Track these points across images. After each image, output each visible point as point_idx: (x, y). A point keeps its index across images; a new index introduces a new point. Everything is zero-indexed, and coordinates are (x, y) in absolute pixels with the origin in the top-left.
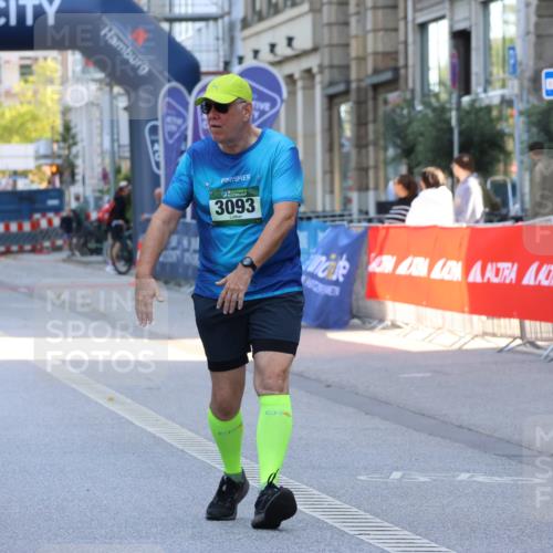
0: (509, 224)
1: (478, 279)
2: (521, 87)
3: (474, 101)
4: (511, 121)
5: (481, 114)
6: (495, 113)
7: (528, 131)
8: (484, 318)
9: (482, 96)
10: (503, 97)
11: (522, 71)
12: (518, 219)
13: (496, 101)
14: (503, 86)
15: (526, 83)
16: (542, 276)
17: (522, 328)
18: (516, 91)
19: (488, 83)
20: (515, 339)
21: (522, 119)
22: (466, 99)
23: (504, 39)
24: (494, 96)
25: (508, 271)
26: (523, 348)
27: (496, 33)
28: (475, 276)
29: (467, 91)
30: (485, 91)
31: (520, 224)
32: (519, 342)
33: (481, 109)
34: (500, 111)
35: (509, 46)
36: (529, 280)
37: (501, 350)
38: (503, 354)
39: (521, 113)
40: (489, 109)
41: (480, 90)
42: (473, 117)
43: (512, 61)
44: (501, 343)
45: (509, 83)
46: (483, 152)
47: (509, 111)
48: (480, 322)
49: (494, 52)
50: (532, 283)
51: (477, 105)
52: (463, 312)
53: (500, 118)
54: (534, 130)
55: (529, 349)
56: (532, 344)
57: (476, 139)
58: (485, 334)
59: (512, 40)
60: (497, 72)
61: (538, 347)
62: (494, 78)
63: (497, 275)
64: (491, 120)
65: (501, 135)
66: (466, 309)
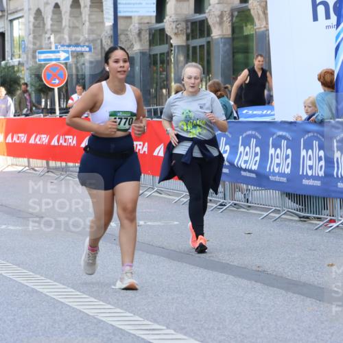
0: (23, 117)
1: (10, 141)
2: (27, 58)
3: (7, 63)
4: (23, 72)
5: (10, 69)
6: (16, 69)
7: (31, 77)
8: (12, 158)
9: (10, 61)
10: (19, 61)
11: (28, 51)
12: (27, 115)
13: (16, 63)
14: (20, 57)
15: (30, 56)
16: (37, 140)
17: (29, 162)
18: (25, 59)
19: (13, 55)
20: (26, 167)
21: (28, 71)
22: (3, 63)
23: (19, 36)
24: (15, 61)
25: (23, 138)
26: (29, 171)
27: (16, 34)
28: (9, 140)
29: (4, 59)
30: (11, 59)
31: (27, 117)
32: (27, 168)
33: (10, 67)
34: (18, 68)
35: (22, 40)
36: (32, 141)
37: (19, 172)
38: (20, 174)
39: (27, 69)
40: (13, 67)
41: (9, 58)
42: (6, 70)
43: (23, 46)
44: (20, 168)
45: (22, 56)
46: (11, 86)
47: (22, 69)
48: (10, 160)
49: (15, 42)
50: (33, 142)
51: (8, 65)
52: (4, 155)
53: (18, 71)
54: (33, 76)
55: (32, 171)
56: (33, 169)
57: (8, 80)
58: (12, 165)
59: (23, 38)
60: (17, 51)
61: (35, 170)
62: (15, 54)
63: (18, 139)
64: (14, 72)
65: (19, 78)
66: (6, 154)
